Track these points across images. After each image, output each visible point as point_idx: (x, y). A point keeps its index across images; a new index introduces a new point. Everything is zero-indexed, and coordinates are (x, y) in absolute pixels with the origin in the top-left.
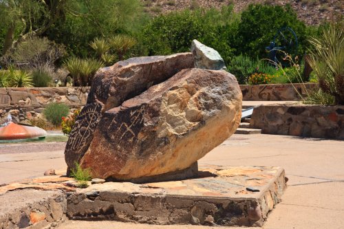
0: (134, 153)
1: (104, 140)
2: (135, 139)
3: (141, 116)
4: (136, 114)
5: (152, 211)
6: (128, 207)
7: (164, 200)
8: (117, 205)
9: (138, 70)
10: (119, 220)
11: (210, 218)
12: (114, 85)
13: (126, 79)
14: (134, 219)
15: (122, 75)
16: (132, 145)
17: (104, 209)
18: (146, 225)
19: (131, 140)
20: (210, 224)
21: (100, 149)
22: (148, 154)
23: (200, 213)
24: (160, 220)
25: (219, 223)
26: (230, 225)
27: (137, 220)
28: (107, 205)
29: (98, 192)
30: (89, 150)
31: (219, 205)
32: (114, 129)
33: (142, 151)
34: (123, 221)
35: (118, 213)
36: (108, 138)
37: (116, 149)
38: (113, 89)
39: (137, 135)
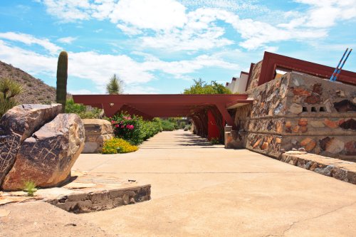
0: (57, 167)
1: (27, 160)
2: (57, 158)
3: (59, 143)
4: (54, 142)
5: (103, 202)
6: (88, 202)
7: (109, 194)
8: (81, 203)
9: (40, 113)
10: (84, 212)
11: (133, 199)
12: (27, 122)
13: (35, 119)
14: (93, 210)
15: (32, 116)
16: (55, 163)
17: (73, 207)
18: (101, 212)
19: (54, 159)
20: (133, 203)
21: (24, 167)
22: (63, 167)
23: (128, 198)
24: (108, 207)
25: (137, 201)
26: (142, 201)
27: (95, 209)
28: (75, 203)
29: (66, 196)
30: (14, 169)
31: (136, 191)
32: (35, 152)
33: (61, 166)
34: (87, 212)
35: (82, 208)
36: (30, 159)
37: (40, 166)
38: (27, 125)
39: (58, 155)
